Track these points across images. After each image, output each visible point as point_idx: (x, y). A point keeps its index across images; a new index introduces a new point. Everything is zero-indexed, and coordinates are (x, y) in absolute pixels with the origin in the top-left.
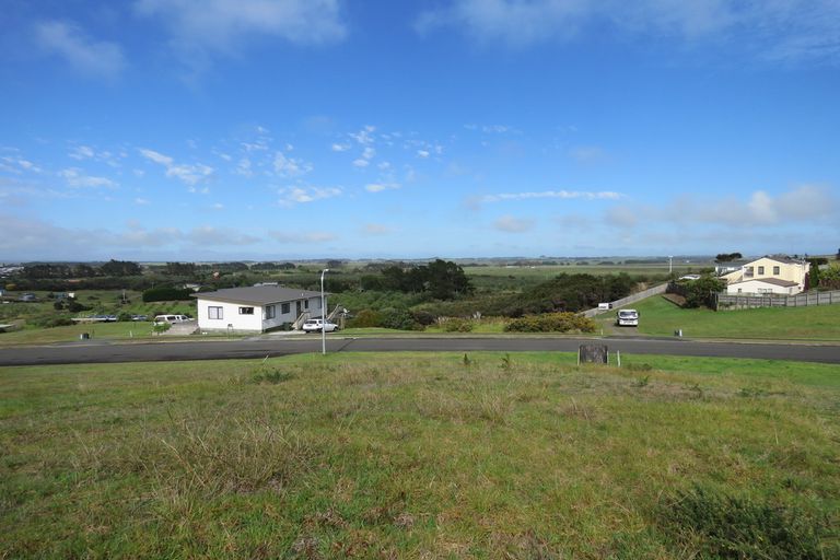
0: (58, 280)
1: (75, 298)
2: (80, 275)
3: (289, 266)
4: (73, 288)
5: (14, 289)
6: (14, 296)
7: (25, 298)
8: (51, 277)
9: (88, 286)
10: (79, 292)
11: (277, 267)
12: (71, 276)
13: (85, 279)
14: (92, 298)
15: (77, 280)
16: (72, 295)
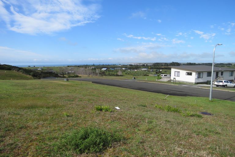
0: (160, 67)
1: (161, 71)
2: (165, 66)
3: (230, 64)
4: (162, 69)
5: (150, 68)
6: (149, 70)
7: (151, 71)
8: (159, 66)
9: (166, 68)
10: (163, 70)
11: (225, 65)
12: (163, 66)
13: (166, 67)
14: (165, 71)
15: (164, 67)
16: (161, 70)
